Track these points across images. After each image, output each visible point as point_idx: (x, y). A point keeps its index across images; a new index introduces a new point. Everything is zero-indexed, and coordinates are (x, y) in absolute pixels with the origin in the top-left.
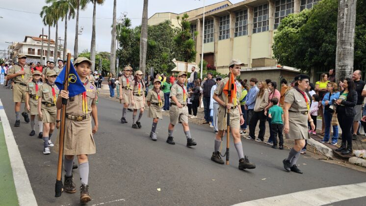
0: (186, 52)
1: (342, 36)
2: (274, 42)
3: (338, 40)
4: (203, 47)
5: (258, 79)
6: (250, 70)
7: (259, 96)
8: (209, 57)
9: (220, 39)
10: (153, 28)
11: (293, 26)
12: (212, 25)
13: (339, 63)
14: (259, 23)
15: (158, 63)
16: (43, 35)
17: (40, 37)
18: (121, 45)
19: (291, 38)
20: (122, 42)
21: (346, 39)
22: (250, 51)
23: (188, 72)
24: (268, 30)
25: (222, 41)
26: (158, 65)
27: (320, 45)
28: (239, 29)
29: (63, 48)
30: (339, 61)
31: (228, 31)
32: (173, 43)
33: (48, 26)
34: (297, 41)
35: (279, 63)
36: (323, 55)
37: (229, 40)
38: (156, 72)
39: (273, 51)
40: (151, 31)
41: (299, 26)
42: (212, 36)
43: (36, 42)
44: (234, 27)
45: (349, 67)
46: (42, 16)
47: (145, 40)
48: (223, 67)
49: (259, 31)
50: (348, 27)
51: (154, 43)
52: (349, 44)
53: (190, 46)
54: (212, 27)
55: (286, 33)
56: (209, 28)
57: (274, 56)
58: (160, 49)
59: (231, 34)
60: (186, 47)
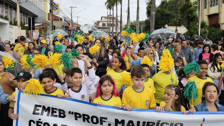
0: (188, 17)
8: (215, 16)
10: (169, 3)
33: (109, 10)
43: (106, 19)
46: (106, 5)
47: (154, 13)
51: (169, 12)
53: (191, 12)
58: (173, 15)
60: (188, 13)
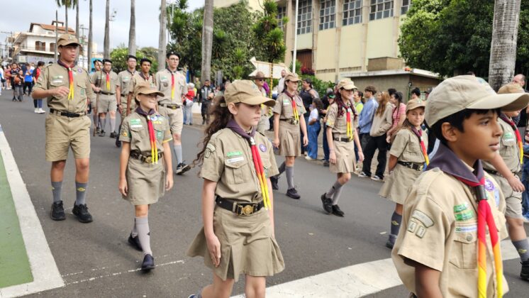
0: (271, 48)
1: (500, 24)
2: (400, 33)
3: (494, 31)
4: (295, 41)
5: (377, 89)
6: (364, 75)
7: (377, 113)
8: (305, 55)
9: (321, 28)
10: (222, 12)
11: (430, 9)
12: (310, 8)
13: (495, 65)
14: (379, 5)
15: (229, 64)
16: (57, 22)
17: (53, 24)
18: (173, 37)
19: (426, 28)
20: (174, 32)
21: (507, 29)
22: (366, 46)
23: (274, 77)
24: (392, 15)
25: (324, 31)
26: (228, 68)
27: (468, 39)
28: (349, 14)
29: (87, 40)
30: (495, 61)
31: (333, 17)
32: (251, 35)
34: (435, 32)
35: (407, 64)
36: (471, 53)
37: (334, 30)
38: (225, 78)
39: (398, 47)
40: (219, 16)
41: (438, 10)
42: (309, 24)
43: (47, 32)
44: (342, 10)
45: (509, 71)
47: (209, 29)
48: (325, 71)
49: (379, 17)
50: (510, 11)
51: (223, 34)
52: (510, 37)
53: (276, 38)
54: (310, 11)
55: (418, 20)
56: (305, 12)
57: (400, 54)
58: (231, 42)
59: (338, 21)
60: (271, 40)
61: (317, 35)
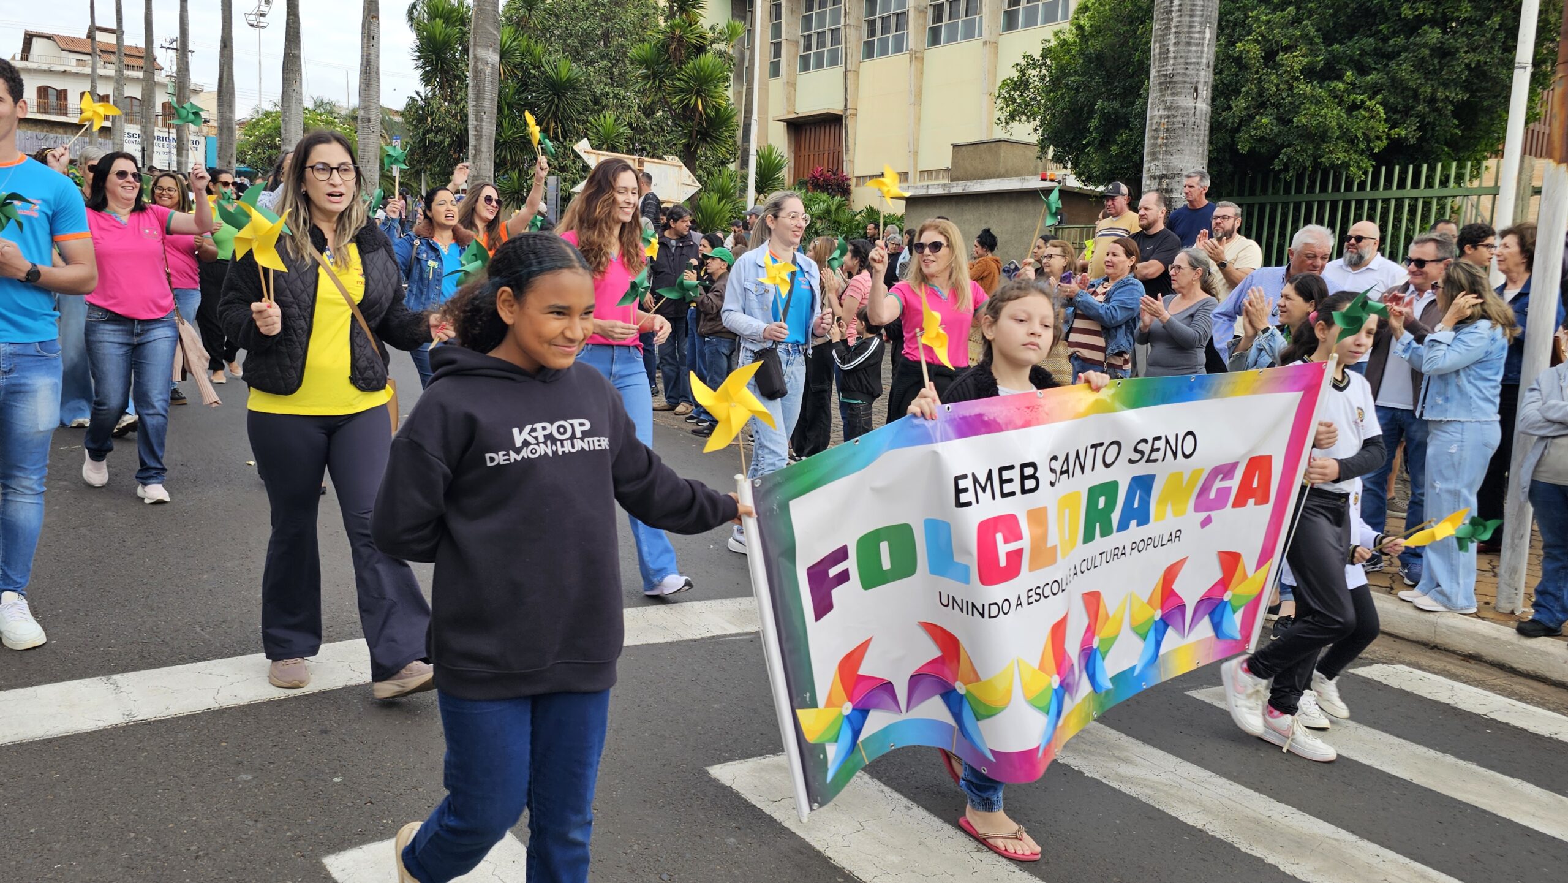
0: (689, 112)
6: (939, 191)
9: (869, 54)
13: (1154, 165)
20: (428, 62)
21: (1180, 69)
24: (1066, 14)
25: (878, 62)
28: (947, 10)
30: (1154, 156)
31: (901, 19)
37: (903, 58)
42: (835, 40)
49: (1031, 22)
50: (1187, 19)
52: (1188, 89)
53: (703, 84)
58: (592, 92)
59: (915, 32)
60: (688, 90)
61: (857, 73)
